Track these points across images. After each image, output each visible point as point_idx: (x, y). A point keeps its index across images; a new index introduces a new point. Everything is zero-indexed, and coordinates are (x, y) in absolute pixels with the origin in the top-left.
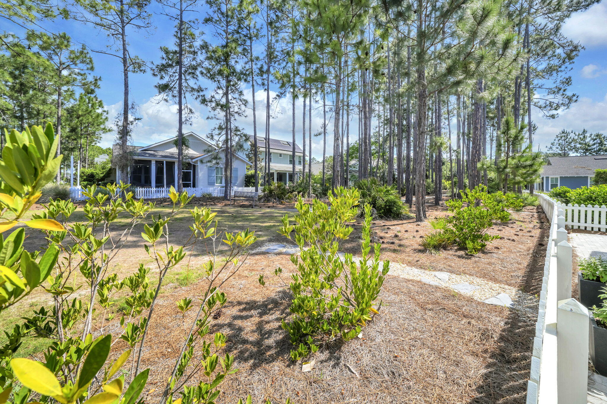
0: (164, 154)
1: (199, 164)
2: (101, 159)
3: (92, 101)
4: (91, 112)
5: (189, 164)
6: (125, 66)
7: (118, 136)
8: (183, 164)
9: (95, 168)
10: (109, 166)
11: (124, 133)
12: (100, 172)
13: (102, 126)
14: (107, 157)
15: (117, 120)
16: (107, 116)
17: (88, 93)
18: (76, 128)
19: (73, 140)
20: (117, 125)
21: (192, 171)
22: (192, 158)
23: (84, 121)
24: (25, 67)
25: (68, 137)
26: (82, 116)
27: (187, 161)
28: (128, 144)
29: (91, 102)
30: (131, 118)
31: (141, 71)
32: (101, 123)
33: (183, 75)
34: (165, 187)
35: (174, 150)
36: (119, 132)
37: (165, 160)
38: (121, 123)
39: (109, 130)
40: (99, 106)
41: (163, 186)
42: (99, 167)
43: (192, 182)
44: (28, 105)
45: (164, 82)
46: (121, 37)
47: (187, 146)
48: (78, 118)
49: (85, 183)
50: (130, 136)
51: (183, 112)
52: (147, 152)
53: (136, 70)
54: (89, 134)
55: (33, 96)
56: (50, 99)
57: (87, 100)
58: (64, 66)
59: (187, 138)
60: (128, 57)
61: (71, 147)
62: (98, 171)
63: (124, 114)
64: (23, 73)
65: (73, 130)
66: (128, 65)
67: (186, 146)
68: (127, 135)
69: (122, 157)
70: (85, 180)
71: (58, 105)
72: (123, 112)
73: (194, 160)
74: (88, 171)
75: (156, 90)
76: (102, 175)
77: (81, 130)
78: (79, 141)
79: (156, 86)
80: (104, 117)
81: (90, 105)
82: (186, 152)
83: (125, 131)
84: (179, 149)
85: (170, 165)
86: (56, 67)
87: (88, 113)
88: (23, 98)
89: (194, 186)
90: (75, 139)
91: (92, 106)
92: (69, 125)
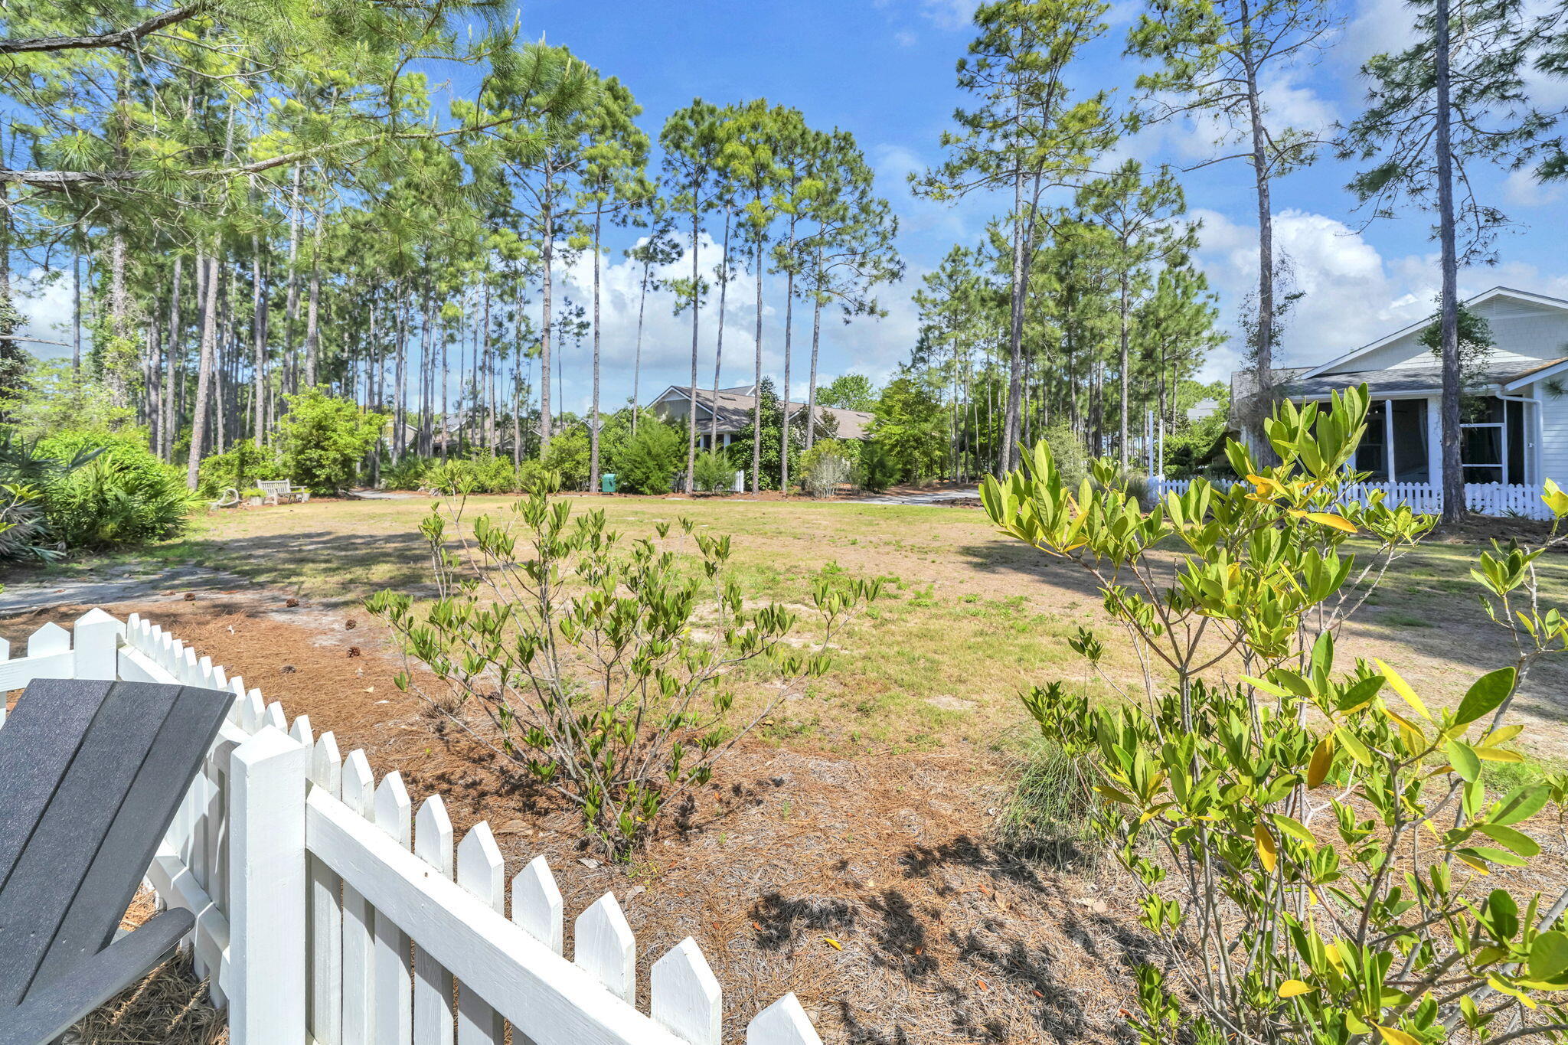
0: (1383, 379)
1: (1539, 396)
2: (1202, 411)
3: (1184, 280)
4: (1182, 306)
5: (1492, 402)
6: (1259, 170)
7: (1248, 352)
8: (1465, 404)
9: (1192, 433)
10: (1221, 426)
11: (1264, 339)
12: (1202, 443)
13: (1206, 334)
14: (1215, 405)
15: (1245, 311)
16: (1216, 305)
17: (1176, 266)
18: (1153, 350)
19: (1149, 376)
20: (1245, 323)
21: (1504, 426)
22: (1503, 380)
23: (1170, 331)
24: (1074, 256)
25: (1140, 372)
26: (1165, 319)
27: (1482, 391)
28: (1274, 365)
29: (1182, 284)
30: (1278, 299)
31: (1302, 161)
32: (1205, 327)
33: (1453, 111)
34: (1392, 479)
35: (1427, 362)
36: (1250, 341)
37: (1388, 398)
38: (1254, 318)
39: (1223, 339)
40: (1199, 288)
41: (1384, 478)
42: (1199, 430)
43: (1504, 465)
44: (1080, 323)
45: (1378, 162)
46: (1247, 102)
47: (1482, 343)
48: (1157, 326)
49: (1174, 468)
50: (1278, 344)
51: (1459, 229)
52: (1325, 379)
53: (1287, 165)
54: (1179, 358)
55: (1085, 306)
56: (1107, 300)
57: (1174, 282)
58: (1130, 227)
59: (1480, 314)
60: (1266, 143)
61: (1142, 391)
62: (1196, 440)
63: (1263, 291)
64: (1072, 267)
65: (1148, 355)
66: (1268, 163)
67: (1477, 341)
68: (1270, 343)
69: (1260, 401)
70: (1171, 463)
71: (1123, 308)
72: (1258, 288)
73: (1511, 387)
74: (1179, 441)
75: (1354, 197)
76: (1206, 449)
77: (1164, 350)
78: (1159, 378)
79: (1351, 186)
80: (1208, 311)
81: (1179, 291)
82: (1477, 361)
83: (1266, 335)
84: (1446, 358)
85: (1410, 412)
86: (1117, 235)
87: (1177, 311)
88: (1072, 316)
89: (1516, 477)
90: (1153, 374)
91: (1184, 293)
92: (1141, 345)
